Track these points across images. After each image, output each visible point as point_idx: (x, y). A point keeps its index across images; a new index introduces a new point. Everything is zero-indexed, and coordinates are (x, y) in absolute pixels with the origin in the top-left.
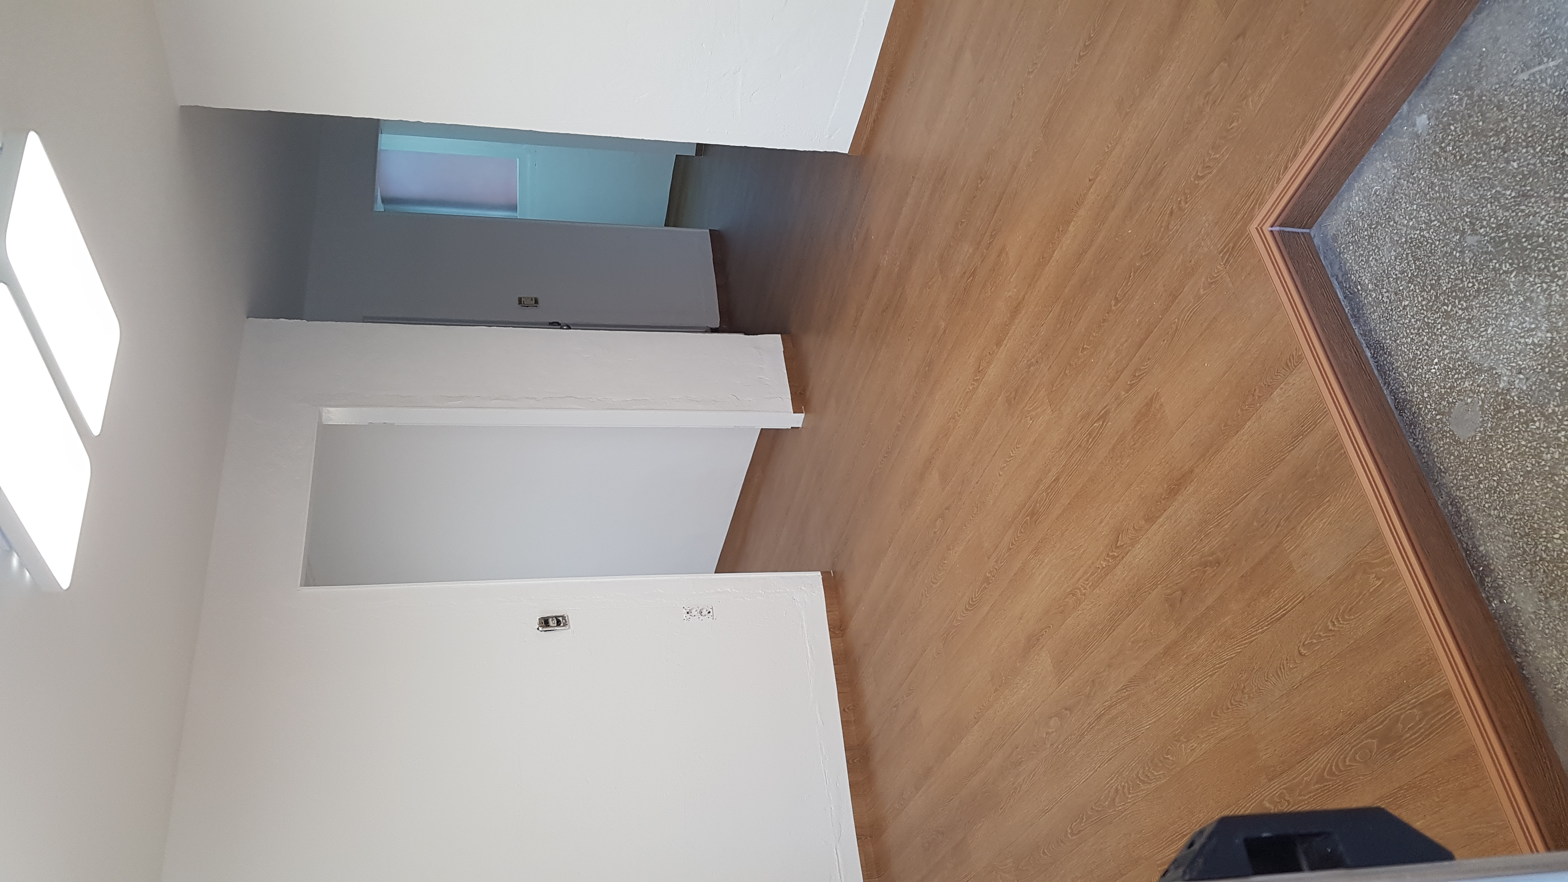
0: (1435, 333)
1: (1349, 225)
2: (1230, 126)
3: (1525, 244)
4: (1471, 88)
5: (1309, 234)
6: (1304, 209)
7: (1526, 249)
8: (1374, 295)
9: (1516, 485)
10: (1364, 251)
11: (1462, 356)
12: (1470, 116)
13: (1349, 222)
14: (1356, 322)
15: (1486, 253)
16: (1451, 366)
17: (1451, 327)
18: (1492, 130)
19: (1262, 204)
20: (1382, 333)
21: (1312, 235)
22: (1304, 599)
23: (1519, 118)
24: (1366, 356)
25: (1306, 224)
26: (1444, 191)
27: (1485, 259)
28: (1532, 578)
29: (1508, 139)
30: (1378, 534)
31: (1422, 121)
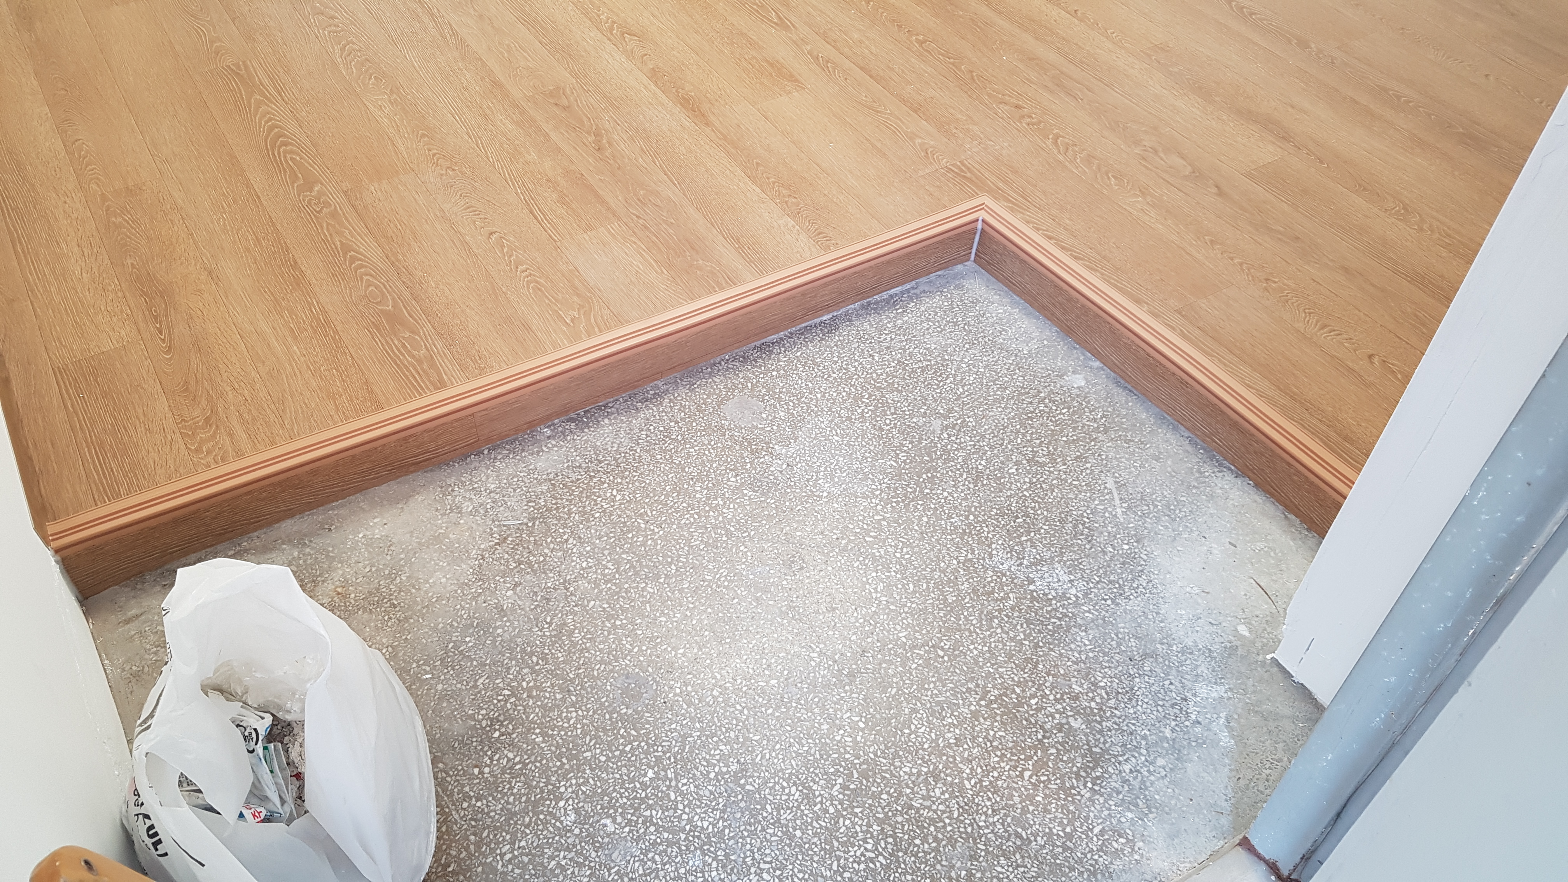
0: (839, 385)
1: (972, 302)
2: (1113, 176)
3: (924, 476)
4: (1106, 431)
5: (968, 260)
6: (998, 256)
7: (920, 477)
8: (889, 326)
9: (671, 457)
10: (940, 317)
11: (812, 411)
12: (1074, 429)
13: (975, 303)
14: (863, 307)
15: (921, 439)
16: (803, 399)
17: (844, 401)
18: (1055, 450)
19: (1012, 210)
20: (846, 332)
21: (966, 263)
22: (555, 241)
23: (1064, 477)
24: (823, 315)
25: (980, 257)
26: (995, 400)
27: (915, 437)
28: (572, 468)
29: (1042, 465)
30: (621, 321)
31: (1079, 381)
